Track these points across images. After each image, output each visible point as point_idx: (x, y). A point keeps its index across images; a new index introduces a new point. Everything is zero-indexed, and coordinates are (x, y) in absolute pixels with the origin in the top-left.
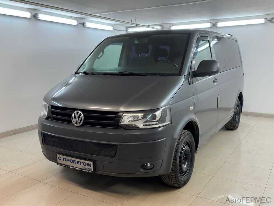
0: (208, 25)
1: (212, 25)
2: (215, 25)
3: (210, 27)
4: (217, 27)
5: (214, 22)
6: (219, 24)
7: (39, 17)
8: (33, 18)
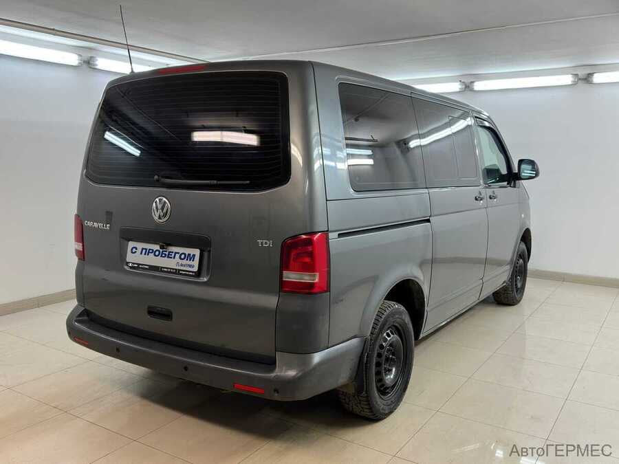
0: (455, 87)
1: (464, 87)
2: (469, 87)
3: (458, 90)
4: (472, 90)
5: (467, 81)
6: (478, 86)
7: (97, 65)
8: (85, 66)
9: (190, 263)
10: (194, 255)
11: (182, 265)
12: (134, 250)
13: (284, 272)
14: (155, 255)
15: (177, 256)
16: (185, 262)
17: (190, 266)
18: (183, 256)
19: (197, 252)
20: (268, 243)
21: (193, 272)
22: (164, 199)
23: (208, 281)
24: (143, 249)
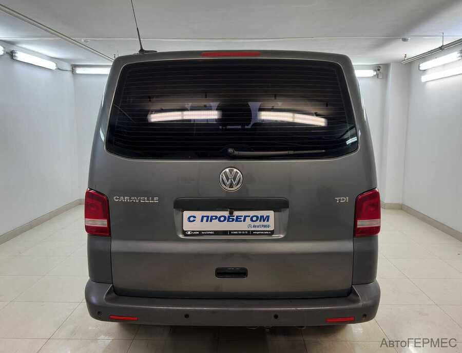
9: (265, 223)
10: (268, 217)
11: (254, 226)
12: (192, 219)
13: (358, 221)
14: (220, 221)
15: (248, 219)
16: (258, 223)
17: (265, 226)
18: (254, 219)
19: (271, 213)
20: (345, 199)
21: (268, 231)
22: (235, 170)
23: (284, 237)
24: (203, 217)
